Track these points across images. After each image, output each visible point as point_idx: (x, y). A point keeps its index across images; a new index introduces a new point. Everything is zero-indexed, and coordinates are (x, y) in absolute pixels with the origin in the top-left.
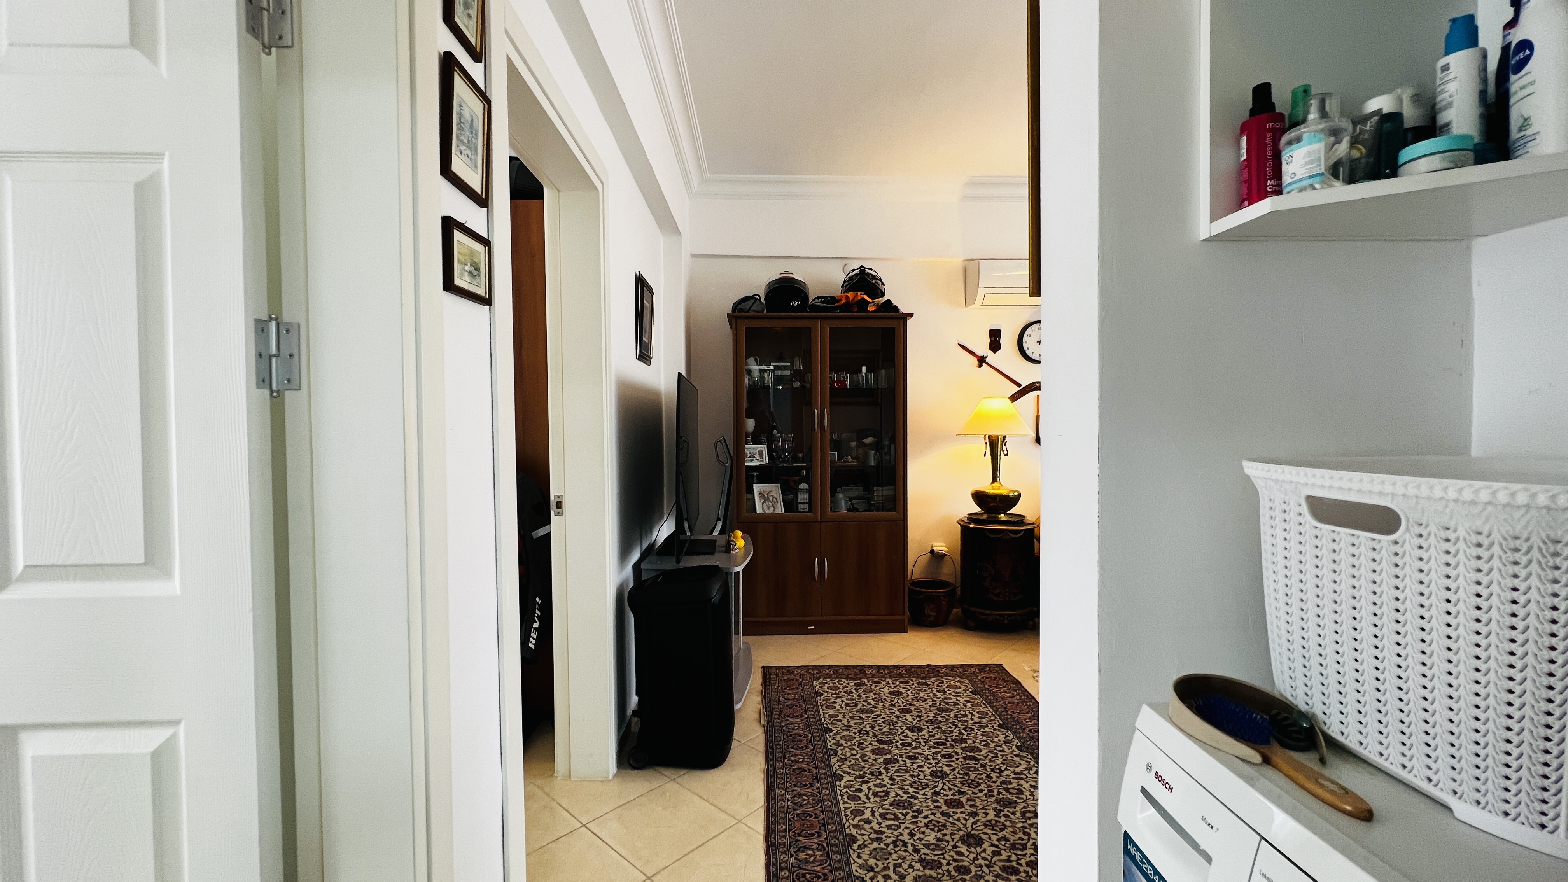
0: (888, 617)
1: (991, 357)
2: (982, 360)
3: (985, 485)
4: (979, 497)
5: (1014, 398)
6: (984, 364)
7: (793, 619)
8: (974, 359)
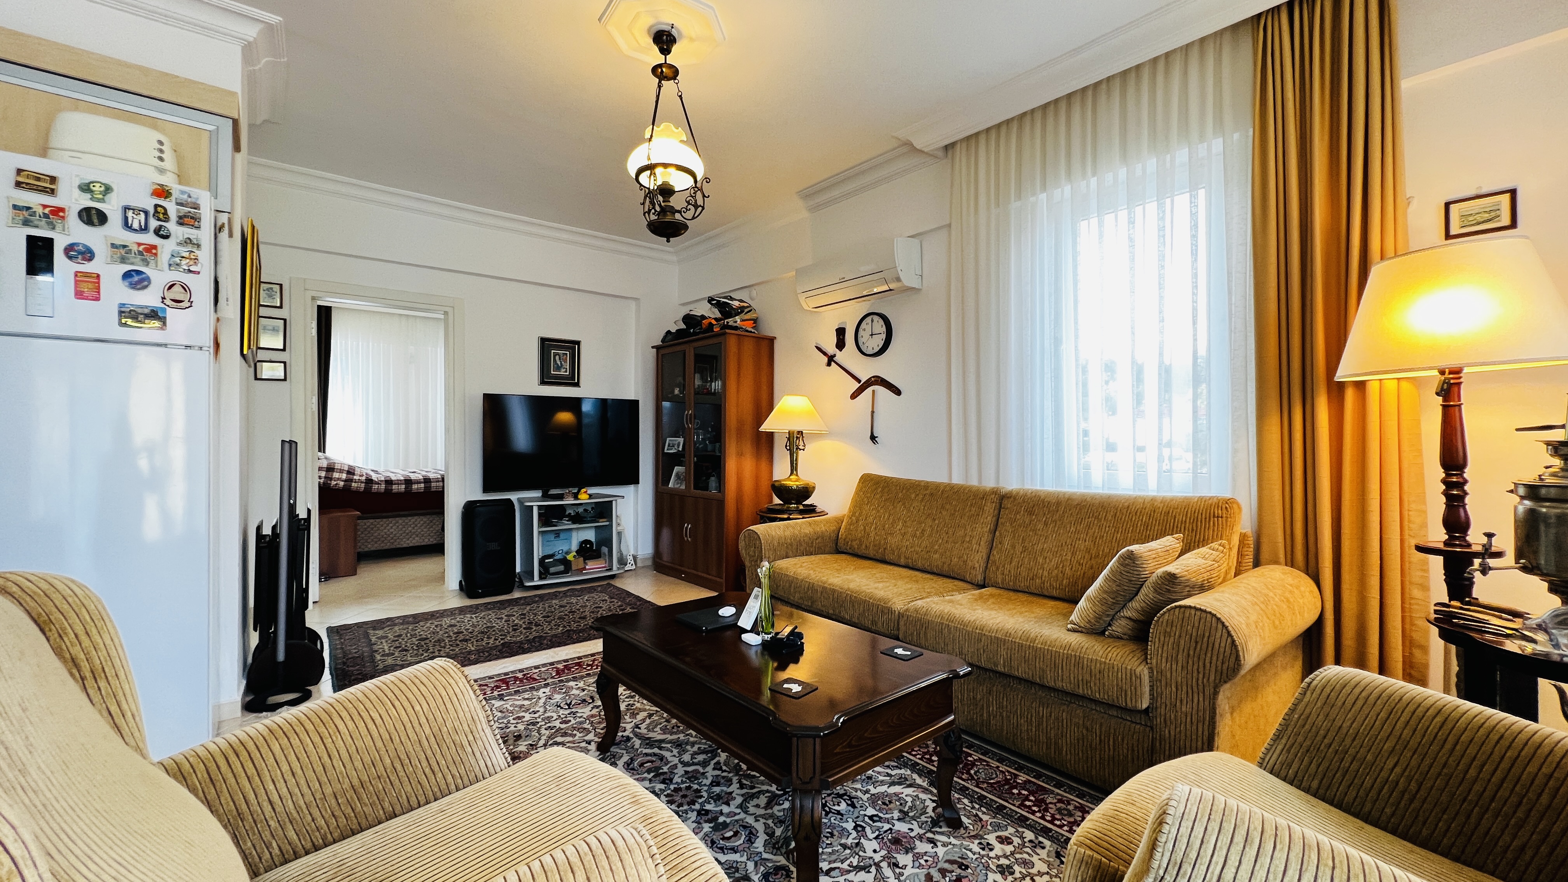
0: (714, 578)
1: (840, 356)
2: (831, 359)
5: (854, 396)
6: (833, 363)
7: (676, 567)
8: (826, 359)
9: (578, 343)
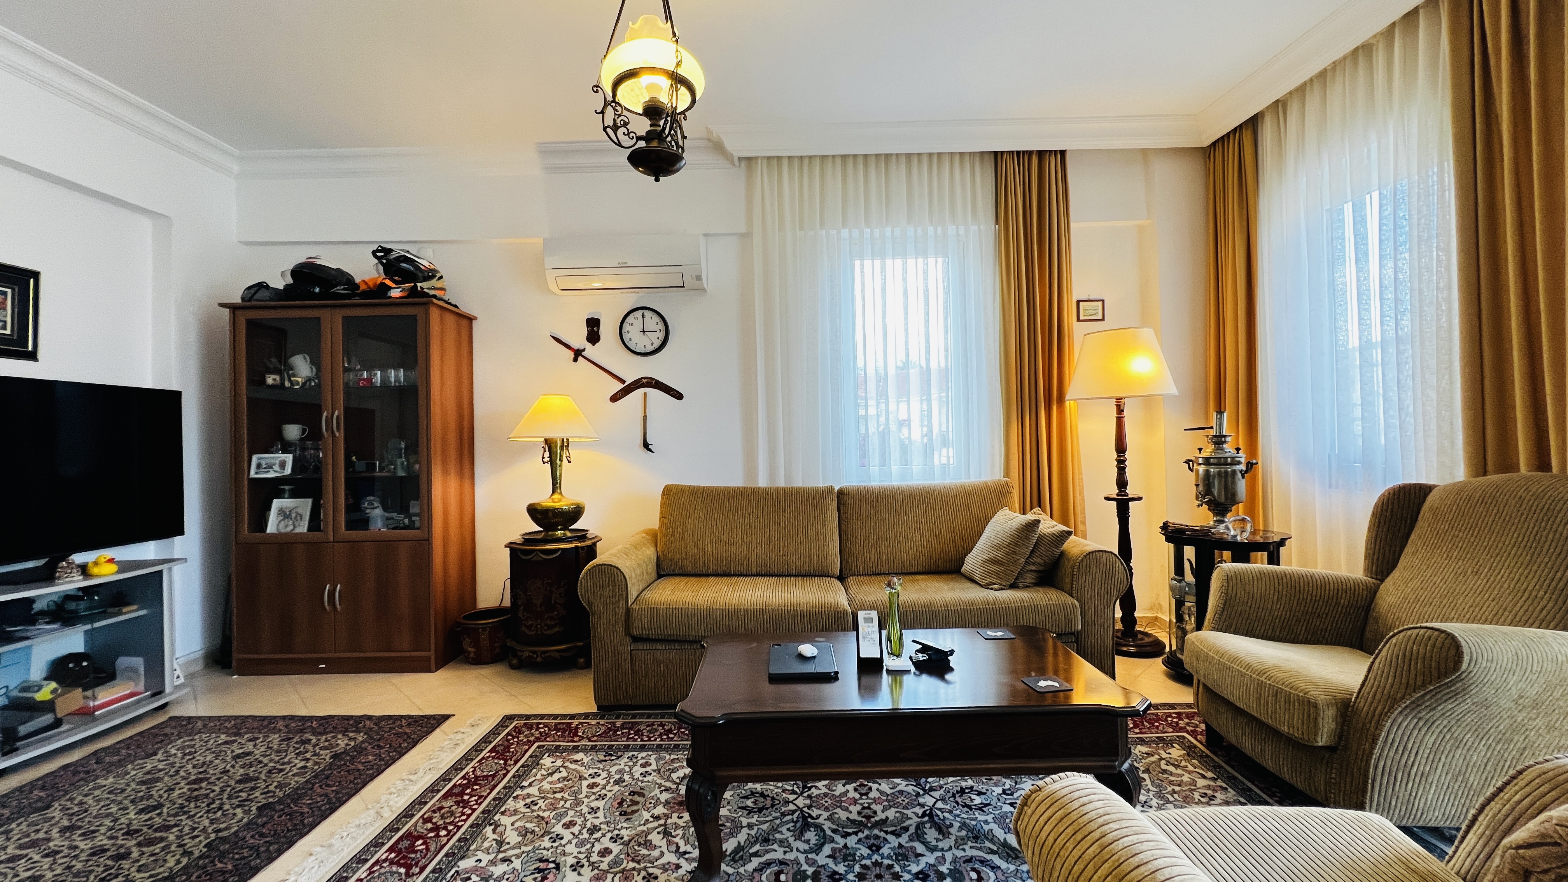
0: (408, 654)
1: (591, 351)
2: (578, 354)
3: (544, 497)
4: (534, 512)
5: (615, 398)
6: (580, 358)
7: (301, 656)
8: (571, 355)
9: (36, 275)
